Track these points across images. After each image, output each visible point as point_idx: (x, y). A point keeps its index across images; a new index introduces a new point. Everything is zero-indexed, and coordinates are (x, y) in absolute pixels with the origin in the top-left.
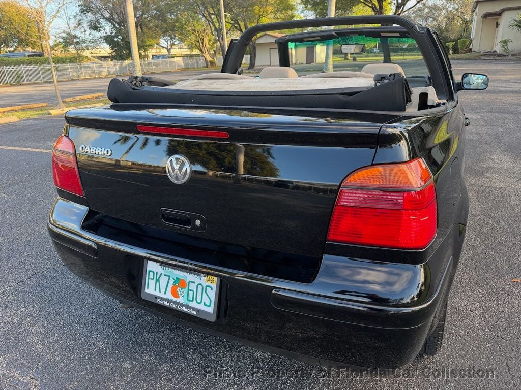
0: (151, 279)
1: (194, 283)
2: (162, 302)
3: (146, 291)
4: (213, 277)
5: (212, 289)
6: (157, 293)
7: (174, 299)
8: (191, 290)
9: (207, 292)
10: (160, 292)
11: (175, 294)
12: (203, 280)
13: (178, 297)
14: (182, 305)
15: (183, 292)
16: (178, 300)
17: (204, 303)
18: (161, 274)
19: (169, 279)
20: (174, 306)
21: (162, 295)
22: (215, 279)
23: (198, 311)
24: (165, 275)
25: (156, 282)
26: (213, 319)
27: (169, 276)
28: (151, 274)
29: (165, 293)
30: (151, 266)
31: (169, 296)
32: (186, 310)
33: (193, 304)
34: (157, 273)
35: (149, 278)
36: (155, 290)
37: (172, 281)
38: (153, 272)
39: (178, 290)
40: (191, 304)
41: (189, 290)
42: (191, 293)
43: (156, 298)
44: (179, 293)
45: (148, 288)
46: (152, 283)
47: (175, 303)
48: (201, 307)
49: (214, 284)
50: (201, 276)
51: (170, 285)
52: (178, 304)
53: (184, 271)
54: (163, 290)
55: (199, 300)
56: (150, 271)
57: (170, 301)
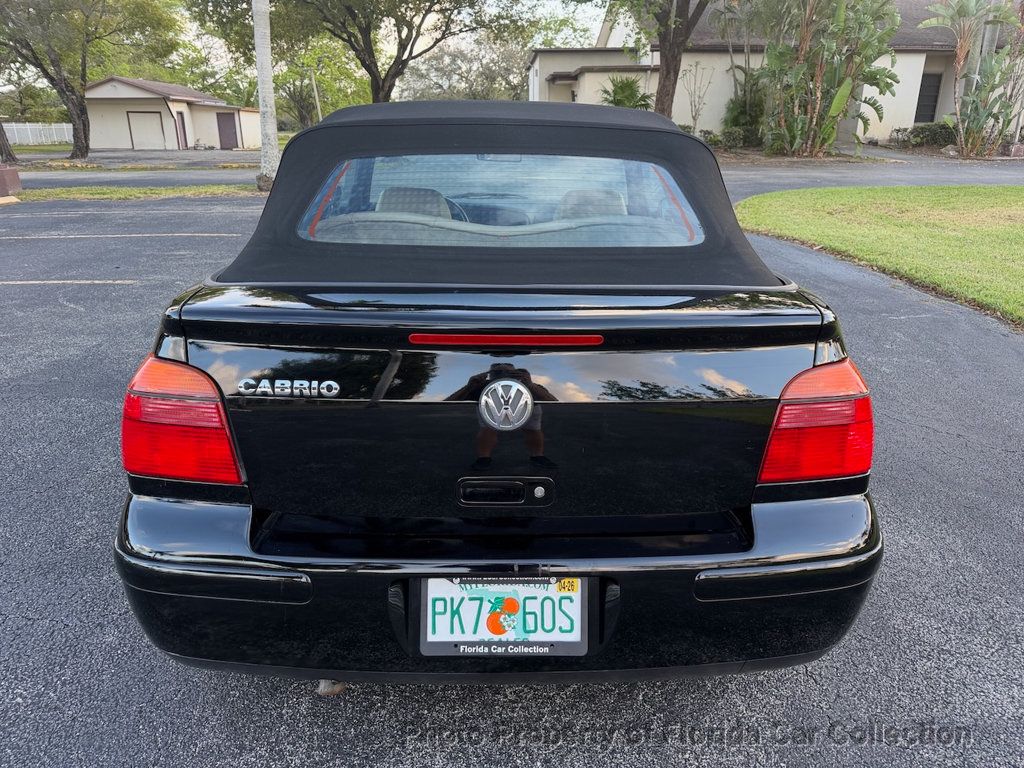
0: (440, 613)
1: (535, 598)
2: (470, 650)
3: (431, 638)
4: (571, 580)
5: (572, 601)
6: (457, 637)
7: (496, 638)
8: (530, 613)
9: (563, 607)
10: (463, 632)
11: (495, 626)
12: (553, 589)
13: (504, 632)
14: (516, 644)
15: (513, 621)
16: (504, 637)
17: (560, 628)
18: (463, 599)
19: (481, 606)
20: (500, 650)
21: (469, 637)
22: (578, 582)
23: (552, 645)
24: (471, 599)
25: (452, 618)
26: (583, 651)
27: (481, 599)
28: (440, 606)
29: (475, 632)
30: (436, 589)
31: (485, 634)
32: (526, 650)
33: (540, 636)
34: (452, 600)
35: (434, 614)
36: (452, 632)
37: (487, 607)
38: (444, 600)
39: (502, 620)
40: (532, 638)
41: (525, 613)
42: (530, 619)
43: (456, 646)
44: (505, 624)
45: (434, 632)
46: (443, 622)
47: (500, 644)
48: (556, 636)
49: (576, 591)
50: (549, 583)
51: (485, 615)
52: (506, 644)
53: (512, 583)
54: (469, 628)
55: (548, 626)
56: (435, 600)
57: (488, 644)
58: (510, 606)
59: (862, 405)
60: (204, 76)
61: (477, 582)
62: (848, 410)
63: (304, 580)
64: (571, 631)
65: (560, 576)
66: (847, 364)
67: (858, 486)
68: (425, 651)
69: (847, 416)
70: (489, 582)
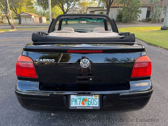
1: (90, 99)
2: (79, 108)
3: (71, 106)
5: (97, 99)
6: (76, 106)
7: (83, 106)
9: (95, 100)
11: (83, 104)
12: (94, 97)
14: (87, 107)
15: (86, 103)
16: (85, 106)
18: (77, 99)
19: (80, 100)
21: (78, 106)
22: (98, 96)
23: (93, 107)
24: (79, 99)
25: (75, 102)
26: (99, 108)
27: (80, 99)
30: (72, 97)
31: (81, 105)
32: (89, 108)
33: (91, 105)
34: (75, 99)
35: (72, 101)
36: (75, 105)
37: (81, 100)
38: (74, 99)
39: (84, 102)
40: (90, 106)
41: (88, 101)
42: (89, 102)
45: (72, 105)
46: (74, 103)
47: (84, 107)
48: (94, 105)
50: (93, 96)
51: (81, 102)
52: (85, 107)
53: (86, 96)
54: (78, 104)
55: (93, 104)
56: (72, 99)
57: (82, 107)
59: (150, 63)
61: (80, 96)
63: (48, 95)
64: (97, 104)
65: (95, 94)
66: (147, 56)
67: (149, 78)
68: (70, 108)
69: (147, 65)
70: (82, 96)
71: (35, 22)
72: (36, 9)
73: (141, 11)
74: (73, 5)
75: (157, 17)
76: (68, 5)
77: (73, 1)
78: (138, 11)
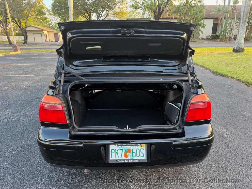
0: (113, 153)
1: (135, 149)
2: (120, 161)
3: (111, 159)
4: (143, 145)
5: (143, 150)
6: (117, 158)
7: (126, 158)
8: (134, 153)
9: (141, 151)
10: (118, 157)
11: (126, 156)
12: (139, 147)
13: (128, 157)
14: (131, 160)
15: (130, 154)
16: (128, 158)
17: (141, 156)
18: (118, 149)
21: (120, 158)
22: (145, 145)
23: (139, 160)
24: (120, 149)
25: (116, 154)
26: (146, 161)
27: (122, 150)
28: (113, 151)
29: (121, 157)
30: (112, 147)
31: (123, 158)
32: (133, 161)
33: (136, 158)
34: (116, 150)
35: (112, 153)
36: (116, 157)
37: (124, 151)
38: (114, 150)
39: (127, 154)
40: (134, 158)
41: (133, 153)
43: (117, 160)
44: (128, 155)
45: (112, 157)
46: (114, 155)
47: (127, 160)
48: (140, 158)
49: (144, 147)
50: (138, 145)
51: (123, 153)
52: (128, 160)
53: (129, 145)
54: (120, 156)
55: (138, 155)
56: (112, 150)
57: (124, 160)
58: (129, 151)
59: (209, 104)
60: (49, 24)
61: (121, 145)
62: (205, 104)
64: (143, 156)
65: (141, 144)
66: (205, 94)
67: (208, 122)
68: (110, 162)
69: (205, 106)
70: (124, 145)
71: (48, 40)
72: (50, 21)
73: (205, 25)
74: (105, 16)
75: (228, 33)
76: (97, 16)
77: (105, 10)
78: (200, 25)
